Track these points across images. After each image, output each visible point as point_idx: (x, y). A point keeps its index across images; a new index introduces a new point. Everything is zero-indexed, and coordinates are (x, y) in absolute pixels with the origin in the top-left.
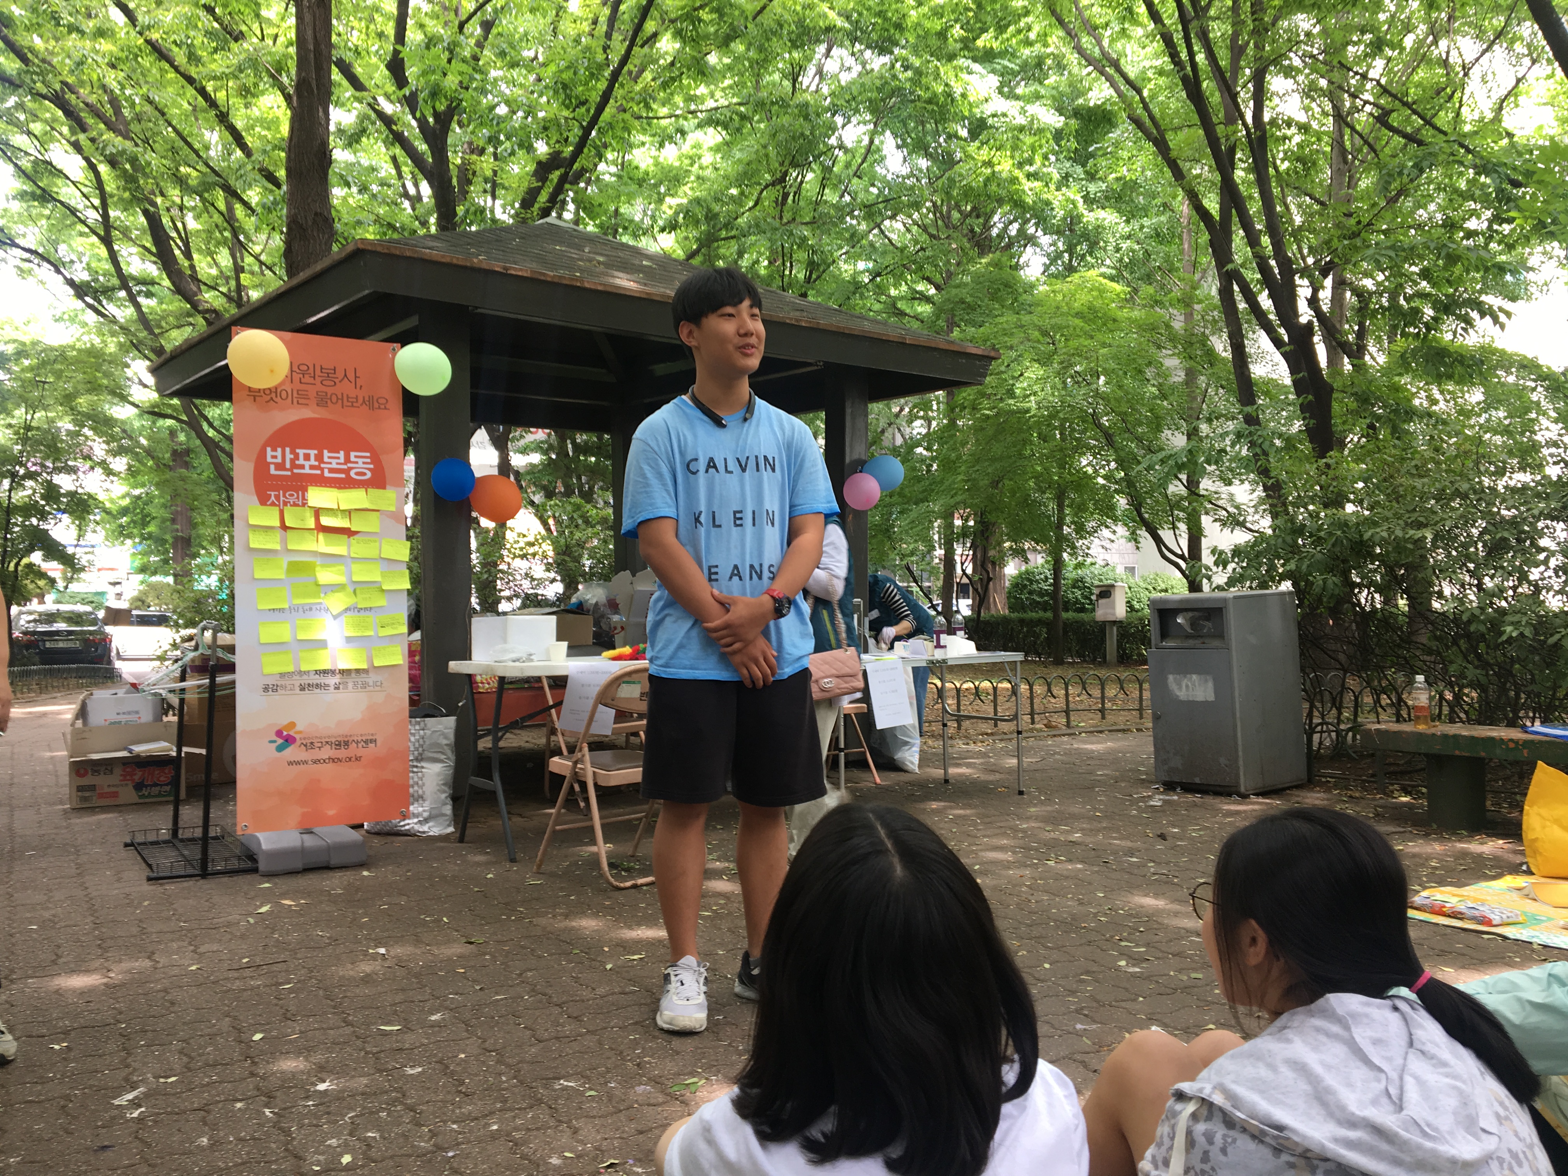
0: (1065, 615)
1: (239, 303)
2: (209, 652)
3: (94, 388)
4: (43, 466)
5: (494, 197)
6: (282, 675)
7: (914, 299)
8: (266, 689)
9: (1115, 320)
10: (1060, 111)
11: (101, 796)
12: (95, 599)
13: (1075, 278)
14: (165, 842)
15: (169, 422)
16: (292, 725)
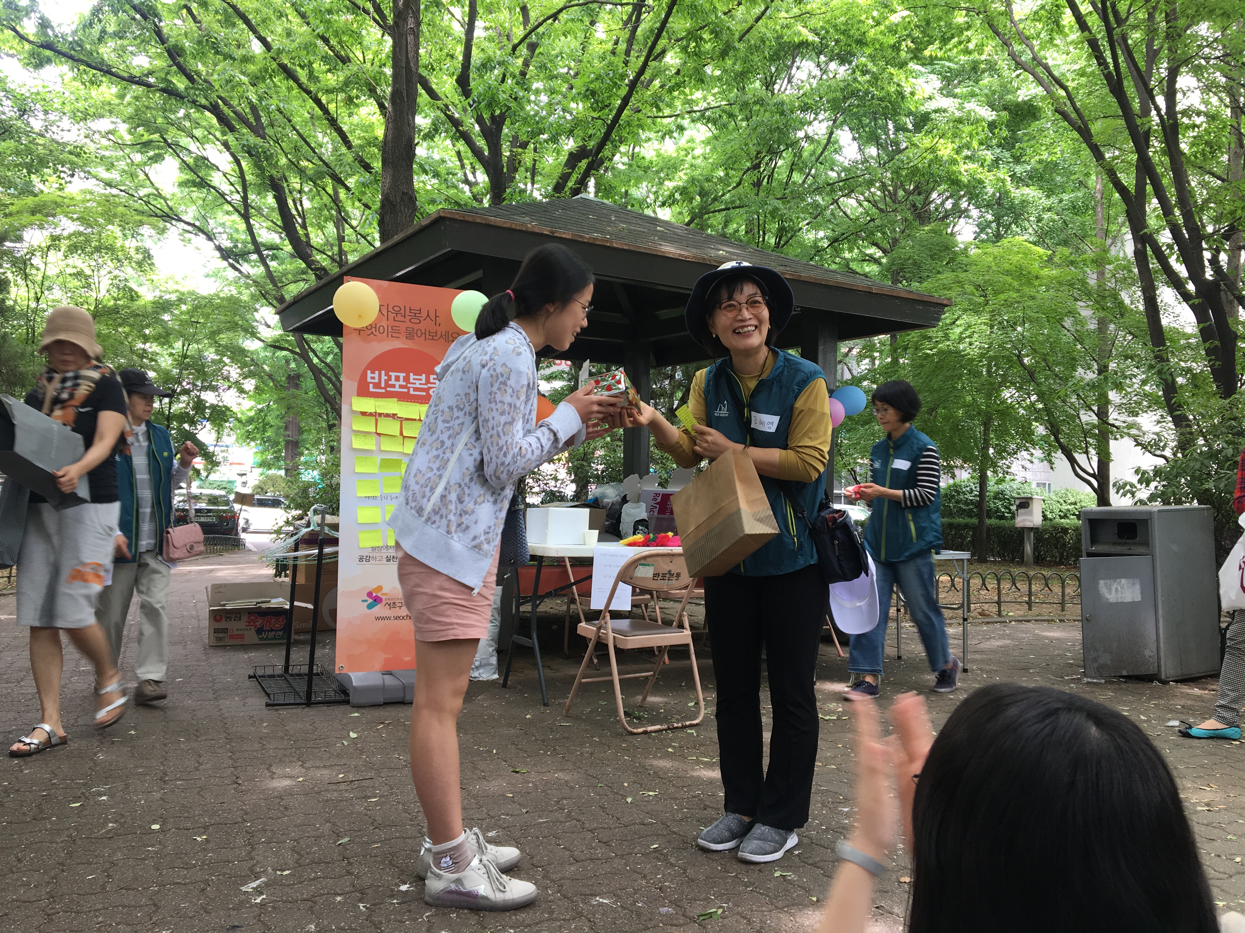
0: (988, 522)
1: (341, 264)
2: (318, 529)
3: (233, 327)
4: (195, 385)
5: (533, 183)
6: (374, 549)
7: (864, 260)
8: (361, 559)
9: (1037, 278)
10: (992, 107)
11: (232, 637)
12: (227, 486)
13: (1004, 242)
14: (279, 676)
15: (284, 353)
16: (380, 588)
